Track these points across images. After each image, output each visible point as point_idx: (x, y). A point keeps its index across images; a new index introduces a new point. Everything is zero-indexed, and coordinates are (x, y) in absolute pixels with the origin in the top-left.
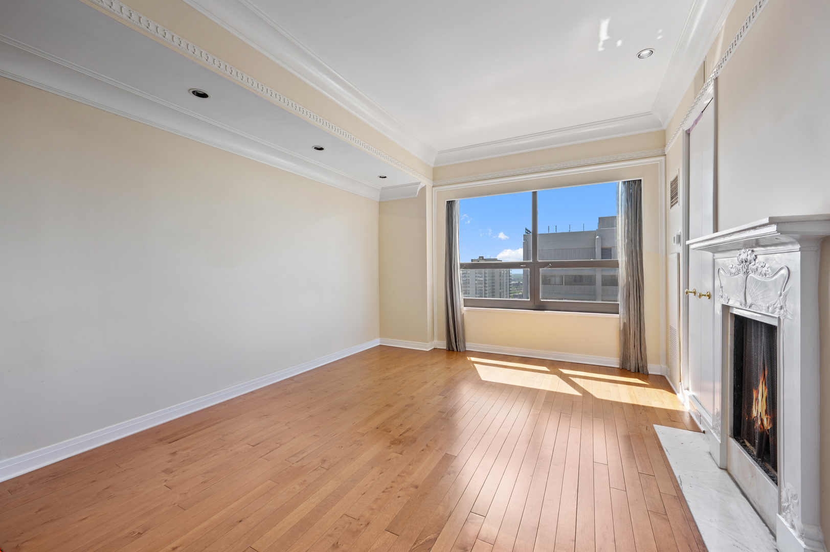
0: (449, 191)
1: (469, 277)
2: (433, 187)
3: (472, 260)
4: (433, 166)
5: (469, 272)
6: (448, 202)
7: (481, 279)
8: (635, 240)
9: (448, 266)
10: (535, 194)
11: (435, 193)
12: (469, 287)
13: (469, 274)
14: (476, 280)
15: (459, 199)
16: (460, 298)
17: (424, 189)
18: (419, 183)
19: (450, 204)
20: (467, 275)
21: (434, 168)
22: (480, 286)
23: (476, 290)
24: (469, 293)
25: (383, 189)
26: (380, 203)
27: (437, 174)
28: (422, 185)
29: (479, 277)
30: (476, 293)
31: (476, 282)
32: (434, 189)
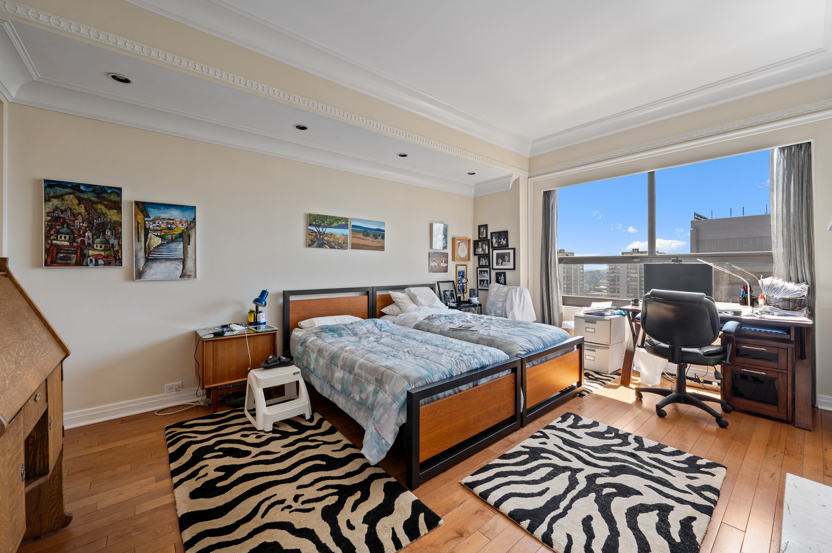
0: (546, 181)
1: (618, 273)
2: (529, 178)
3: (623, 253)
4: (528, 156)
5: (619, 267)
6: (545, 193)
7: (634, 275)
8: (801, 225)
9: (544, 261)
10: (651, 175)
11: (531, 184)
12: (618, 285)
13: (618, 269)
14: (628, 277)
15: (558, 188)
16: (558, 295)
17: (517, 181)
18: (511, 176)
19: (547, 195)
20: (615, 271)
21: (530, 159)
22: (634, 283)
23: (628, 288)
24: (619, 292)
25: (477, 184)
26: (475, 199)
27: (533, 165)
28: (515, 177)
29: (632, 273)
30: (628, 292)
31: (629, 279)
32: (529, 180)
